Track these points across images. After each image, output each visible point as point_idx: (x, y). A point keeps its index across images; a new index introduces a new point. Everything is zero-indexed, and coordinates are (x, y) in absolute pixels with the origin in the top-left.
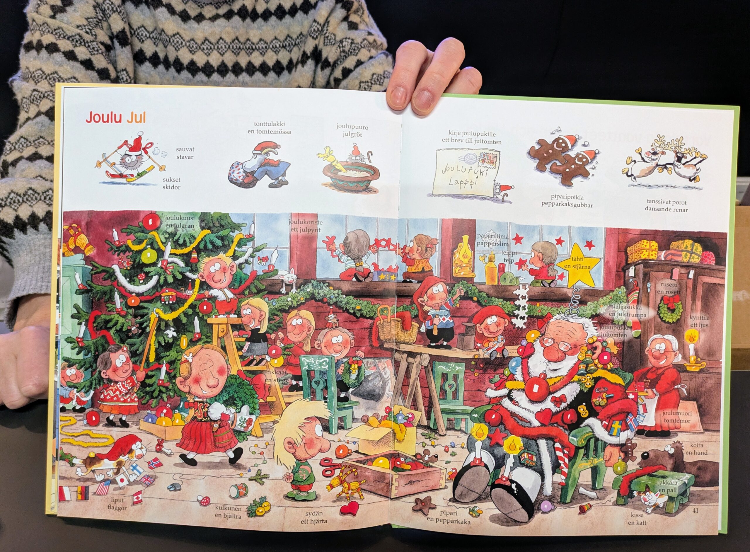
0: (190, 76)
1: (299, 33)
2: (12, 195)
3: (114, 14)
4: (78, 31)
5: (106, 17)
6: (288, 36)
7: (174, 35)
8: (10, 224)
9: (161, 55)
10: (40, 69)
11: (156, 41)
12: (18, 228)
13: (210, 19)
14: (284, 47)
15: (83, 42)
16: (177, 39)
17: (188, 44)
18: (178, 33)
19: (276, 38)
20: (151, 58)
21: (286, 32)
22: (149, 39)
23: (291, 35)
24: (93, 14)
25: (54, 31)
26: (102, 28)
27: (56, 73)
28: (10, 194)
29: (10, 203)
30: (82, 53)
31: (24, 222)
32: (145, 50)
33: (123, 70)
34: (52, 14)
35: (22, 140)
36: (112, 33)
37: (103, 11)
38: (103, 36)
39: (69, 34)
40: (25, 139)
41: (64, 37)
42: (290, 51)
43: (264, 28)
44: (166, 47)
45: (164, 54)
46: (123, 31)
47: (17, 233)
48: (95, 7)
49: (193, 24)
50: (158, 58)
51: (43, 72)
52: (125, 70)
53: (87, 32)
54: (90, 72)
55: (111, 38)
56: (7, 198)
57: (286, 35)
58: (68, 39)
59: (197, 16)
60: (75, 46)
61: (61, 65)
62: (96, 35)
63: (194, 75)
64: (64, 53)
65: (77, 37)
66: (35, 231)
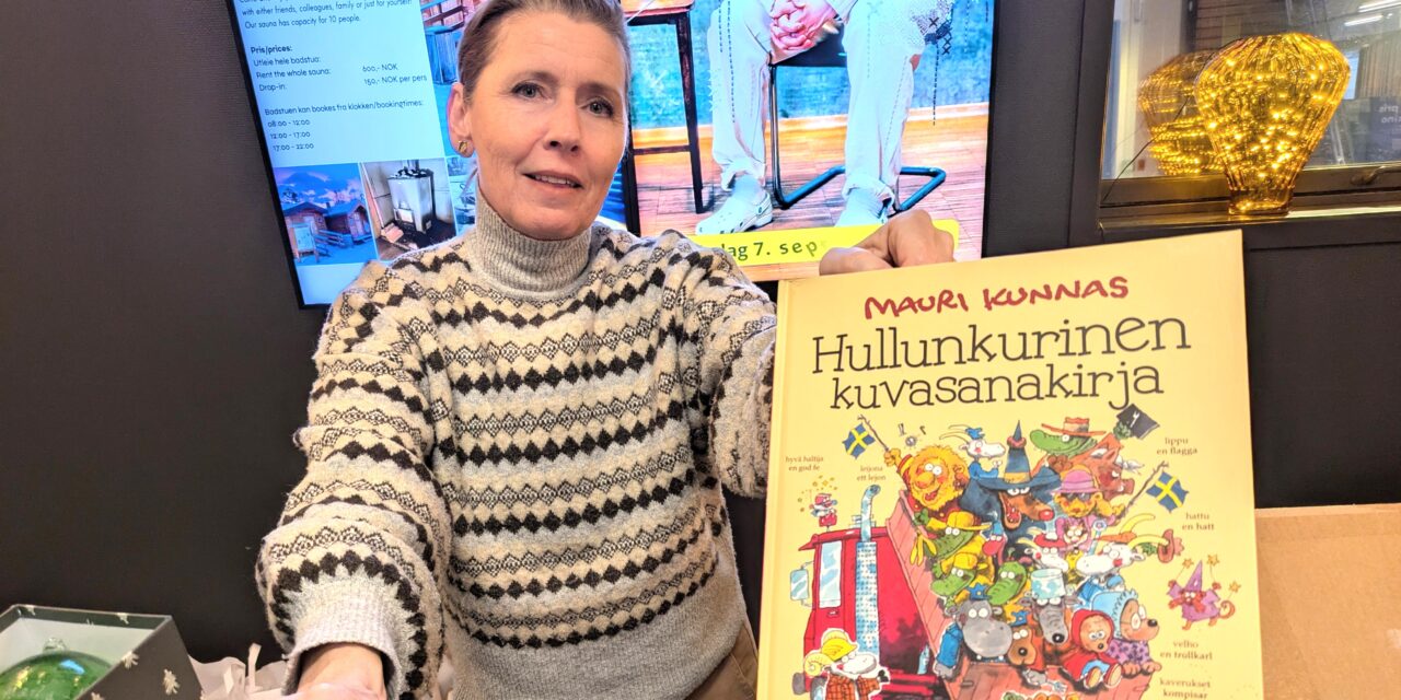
0: (530, 390)
1: (654, 310)
2: (301, 539)
3: (424, 334)
4: (381, 358)
5: (414, 338)
6: (641, 319)
7: (506, 345)
8: (296, 572)
9: (490, 376)
10: (334, 410)
11: (482, 360)
12: (305, 576)
13: (551, 318)
14: (639, 334)
15: (386, 369)
16: (510, 348)
17: (524, 351)
18: (510, 342)
19: (627, 326)
20: (478, 382)
21: (638, 316)
22: (474, 361)
23: (644, 317)
24: (398, 338)
25: (350, 366)
26: (411, 353)
27: (354, 408)
28: (297, 538)
29: (297, 549)
30: (386, 382)
31: (316, 566)
32: (470, 375)
33: (438, 401)
34: (347, 346)
35: (312, 487)
36: (423, 357)
37: (411, 333)
38: (412, 362)
39: (368, 363)
40: (315, 485)
41: (362, 369)
42: (648, 337)
43: (611, 316)
44: (495, 363)
45: (494, 373)
46: (436, 353)
47: (305, 583)
48: (399, 329)
49: (529, 328)
50: (487, 380)
51: (337, 412)
52: (441, 400)
53: (392, 359)
54: (397, 403)
55: (423, 363)
56: (293, 545)
57: (638, 318)
58: (367, 369)
59: (535, 318)
60: (377, 375)
61: (360, 399)
62: (402, 362)
63: (534, 388)
64: (363, 387)
65: (380, 365)
66: (329, 577)
